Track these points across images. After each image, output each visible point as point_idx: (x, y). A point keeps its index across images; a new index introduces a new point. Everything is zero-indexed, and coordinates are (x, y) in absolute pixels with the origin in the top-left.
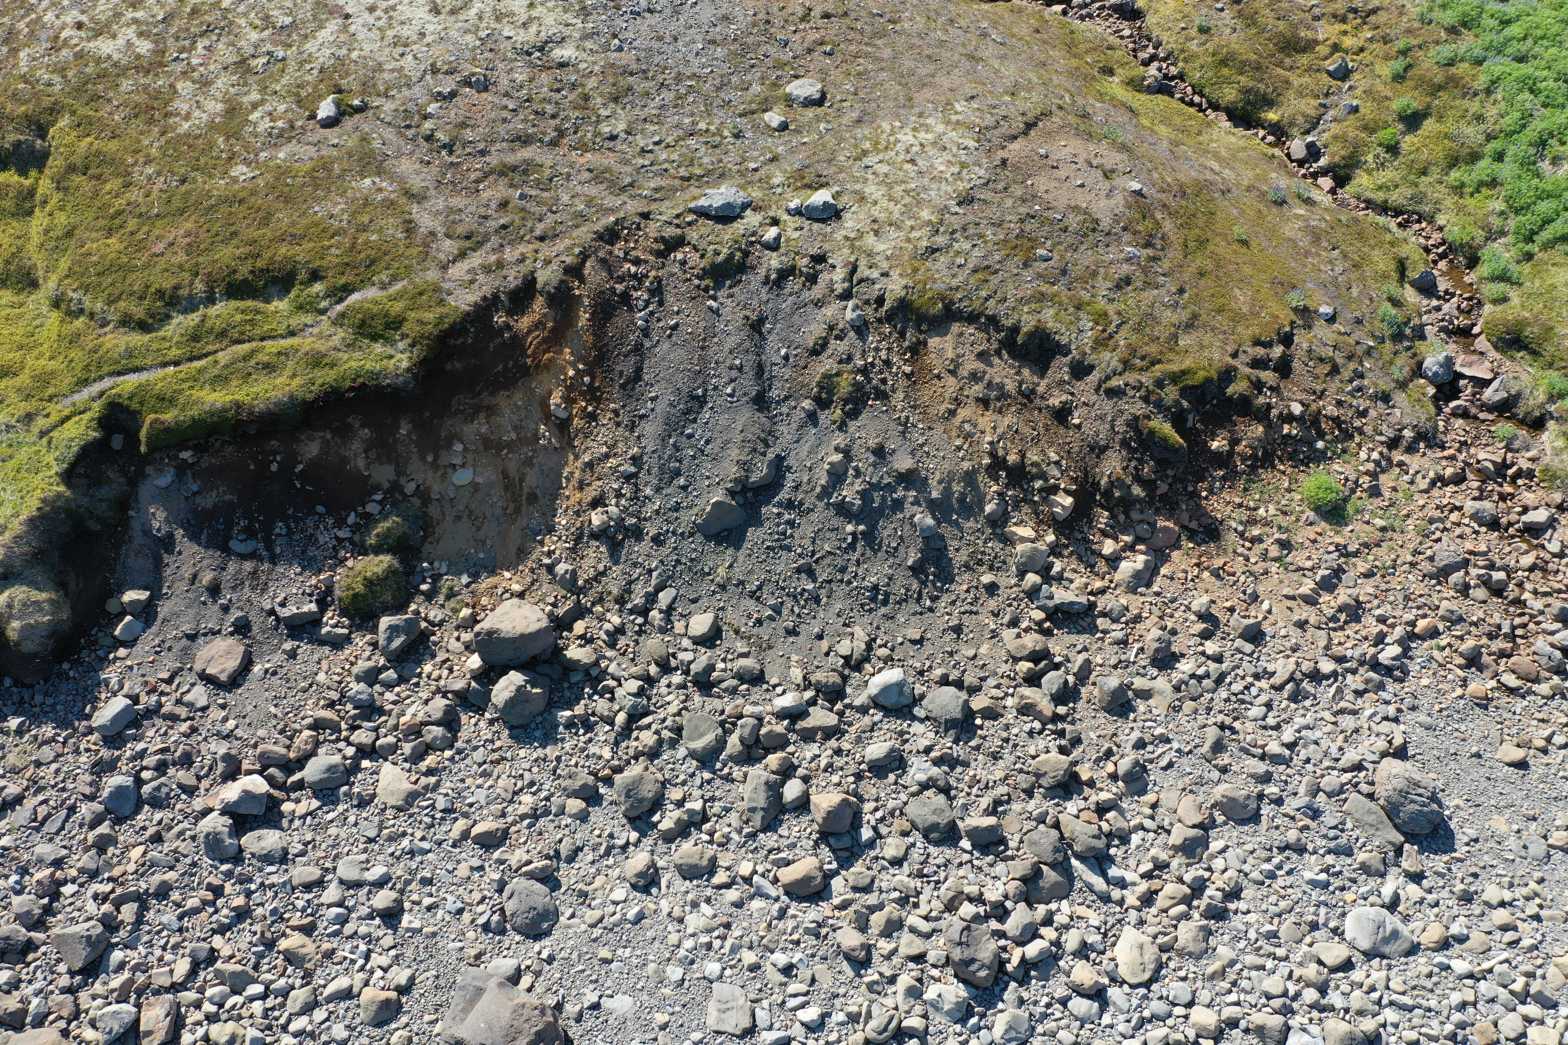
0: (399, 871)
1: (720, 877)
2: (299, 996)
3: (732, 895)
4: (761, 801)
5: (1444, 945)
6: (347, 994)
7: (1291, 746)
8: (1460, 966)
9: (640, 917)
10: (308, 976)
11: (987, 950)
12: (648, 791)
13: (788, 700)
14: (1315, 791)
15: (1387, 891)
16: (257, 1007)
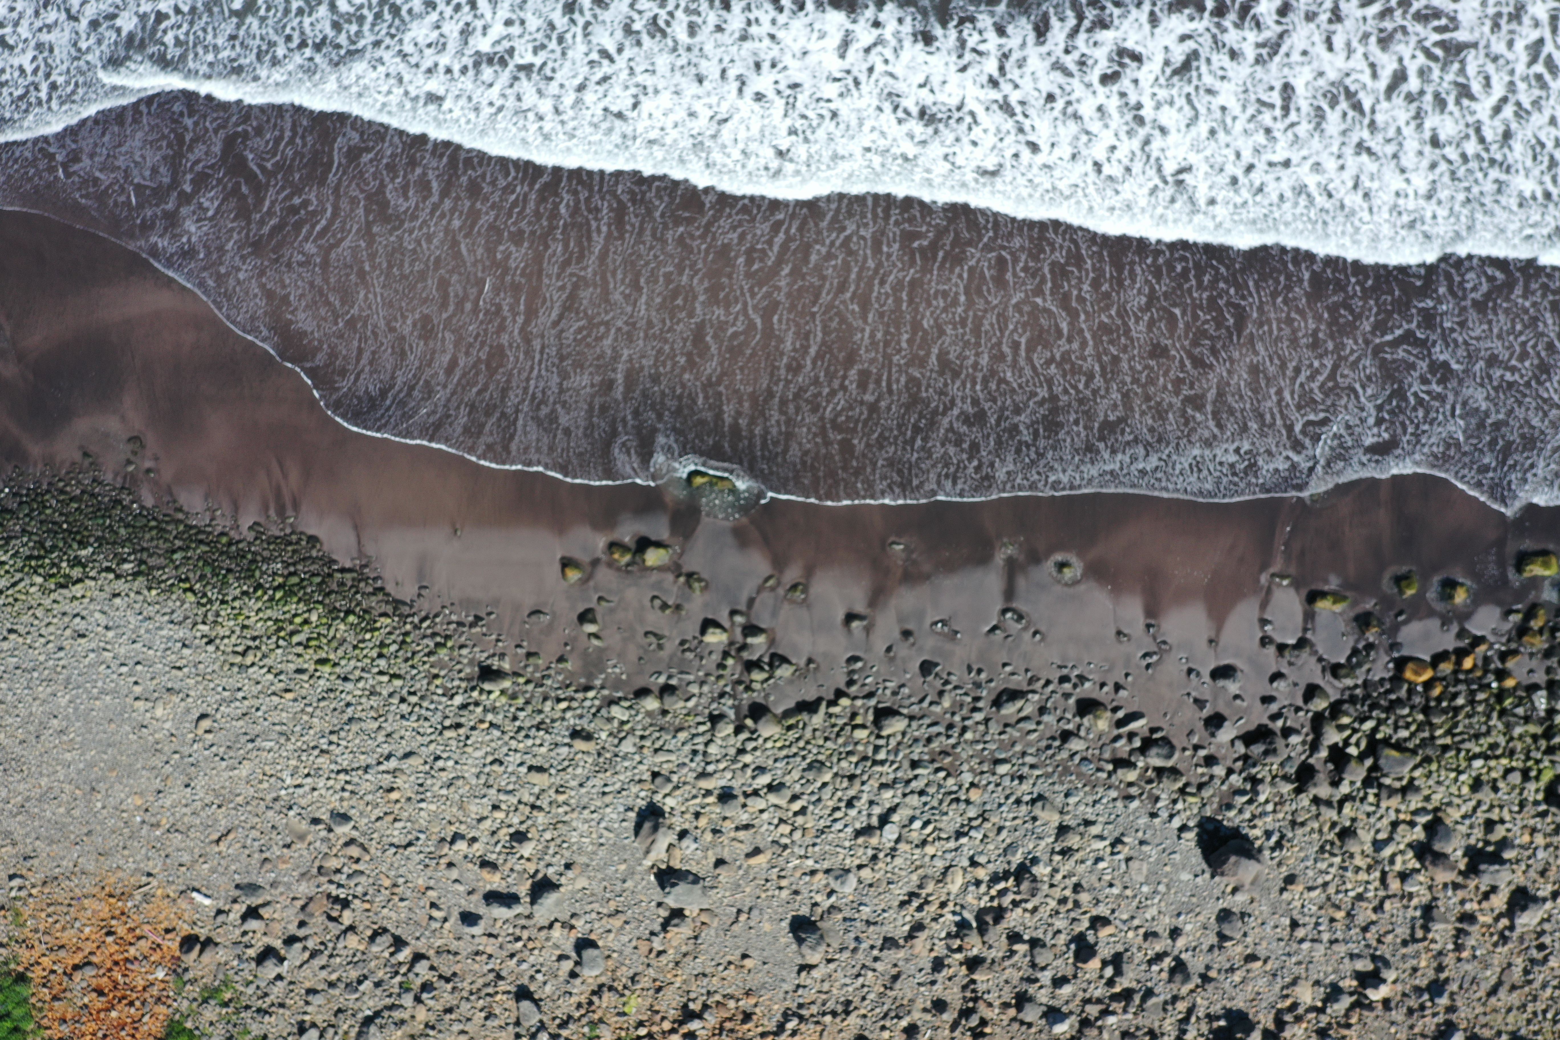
0: (1295, 946)
1: (1142, 931)
2: (1331, 890)
3: (1136, 922)
4: (1125, 967)
5: (813, 873)
6: (1310, 889)
7: (858, 975)
8: (810, 863)
9: (1179, 915)
10: (1329, 898)
11: (1025, 886)
12: (1178, 978)
13: (1111, 1020)
14: (855, 950)
15: (833, 899)
16: (1349, 886)
